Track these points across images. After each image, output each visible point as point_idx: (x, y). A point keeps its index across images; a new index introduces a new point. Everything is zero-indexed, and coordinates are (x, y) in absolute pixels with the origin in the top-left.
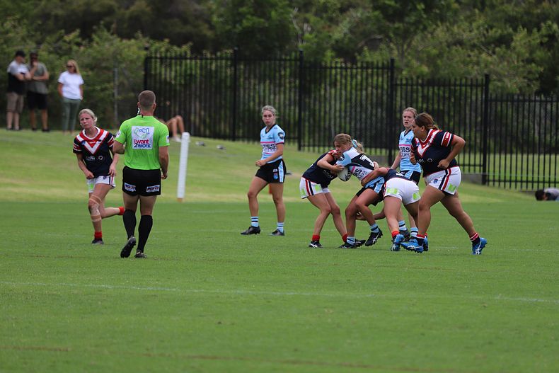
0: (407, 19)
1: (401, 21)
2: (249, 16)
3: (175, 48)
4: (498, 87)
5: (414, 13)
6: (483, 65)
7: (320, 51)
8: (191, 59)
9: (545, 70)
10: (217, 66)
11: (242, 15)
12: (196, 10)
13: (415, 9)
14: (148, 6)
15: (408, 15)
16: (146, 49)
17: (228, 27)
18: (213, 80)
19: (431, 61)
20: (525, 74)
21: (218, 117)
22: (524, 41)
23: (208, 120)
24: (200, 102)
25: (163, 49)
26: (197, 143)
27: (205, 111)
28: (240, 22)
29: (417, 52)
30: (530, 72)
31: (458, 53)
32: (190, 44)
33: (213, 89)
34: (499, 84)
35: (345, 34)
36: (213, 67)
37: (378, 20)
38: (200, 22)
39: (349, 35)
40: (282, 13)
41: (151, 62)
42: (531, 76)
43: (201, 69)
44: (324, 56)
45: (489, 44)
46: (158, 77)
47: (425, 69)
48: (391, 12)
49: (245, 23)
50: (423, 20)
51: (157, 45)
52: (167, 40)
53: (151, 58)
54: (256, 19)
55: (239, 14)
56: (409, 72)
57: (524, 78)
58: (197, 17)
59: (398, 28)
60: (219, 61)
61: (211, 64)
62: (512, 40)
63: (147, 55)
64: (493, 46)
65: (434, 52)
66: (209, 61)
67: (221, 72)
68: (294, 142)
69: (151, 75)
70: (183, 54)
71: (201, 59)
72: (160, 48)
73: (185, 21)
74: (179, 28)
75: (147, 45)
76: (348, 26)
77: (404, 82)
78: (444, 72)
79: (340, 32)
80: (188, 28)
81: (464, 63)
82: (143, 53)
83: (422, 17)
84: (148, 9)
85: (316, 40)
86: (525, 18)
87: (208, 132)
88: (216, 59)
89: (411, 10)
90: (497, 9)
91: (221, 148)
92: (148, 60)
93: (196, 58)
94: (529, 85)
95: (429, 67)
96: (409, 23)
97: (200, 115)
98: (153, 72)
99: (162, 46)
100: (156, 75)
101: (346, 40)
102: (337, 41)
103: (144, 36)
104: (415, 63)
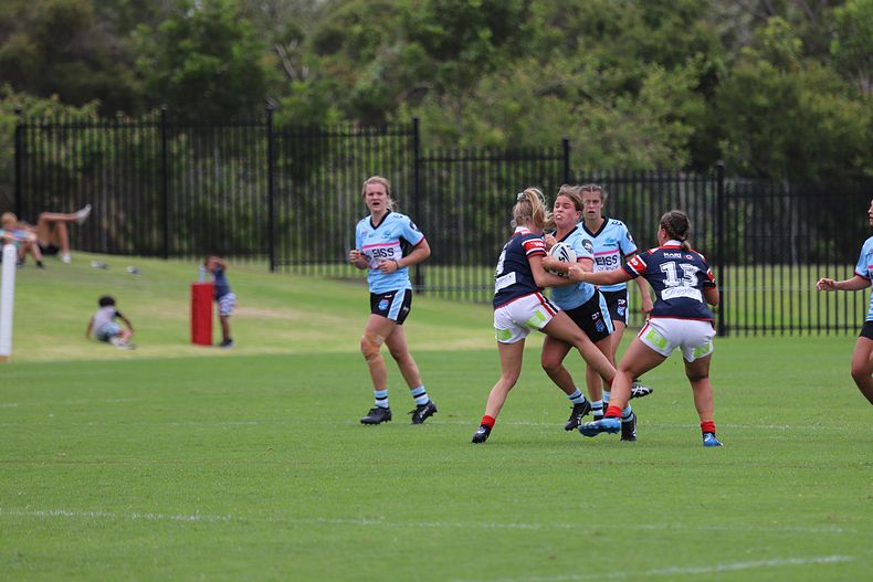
0: (463, 54)
1: (456, 57)
2: (194, 55)
3: (72, 110)
4: (621, 161)
5: (475, 44)
6: (594, 127)
7: (319, 108)
8: (99, 126)
9: (698, 130)
10: (142, 137)
11: (184, 53)
12: (114, 48)
13: (475, 37)
14: (31, 42)
15: (465, 48)
16: (18, 112)
17: (164, 74)
18: (137, 162)
19: (509, 122)
20: (666, 140)
21: (146, 221)
22: (660, 87)
23: (130, 227)
24: (117, 198)
25: (49, 112)
26: (94, 265)
27: (126, 212)
28: (180, 65)
29: (485, 107)
30: (673, 136)
31: (555, 108)
32: (96, 102)
33: (138, 176)
34: (623, 156)
35: (375, 82)
36: (137, 139)
37: (415, 57)
38: (121, 66)
39: (382, 84)
40: (250, 49)
41: (26, 134)
42: (675, 142)
43: (117, 144)
44: (325, 116)
45: (607, 92)
46: (38, 159)
47: (498, 135)
48: (437, 44)
49: (189, 66)
50: (488, 56)
51: (40, 104)
52: (55, 97)
53: (25, 126)
54: (208, 60)
55: (180, 51)
56: (471, 140)
57: (666, 145)
58: (115, 59)
59: (449, 70)
60: (145, 130)
61: (133, 133)
62: (642, 85)
63: (18, 121)
64: (613, 95)
65: (514, 106)
66: (128, 130)
67: (149, 147)
68: (263, 259)
69: (27, 155)
70: (86, 120)
71: (116, 127)
72: (44, 110)
73: (96, 66)
74: (85, 77)
75: (19, 106)
76: (379, 68)
77: (462, 155)
78: (530, 141)
79: (366, 78)
80: (100, 78)
81: (563, 123)
82: (12, 119)
83: (487, 51)
84: (32, 48)
85: (310, 91)
86: (670, 48)
87: (130, 247)
88: (141, 126)
89: (470, 40)
90: (623, 36)
91: (135, 272)
92: (21, 129)
93: (107, 126)
94: (672, 157)
95: (505, 130)
96: (468, 61)
97: (117, 220)
98: (30, 150)
99: (47, 107)
100: (34, 154)
101: (377, 92)
102: (362, 94)
103: (16, 91)
104: (482, 126)
